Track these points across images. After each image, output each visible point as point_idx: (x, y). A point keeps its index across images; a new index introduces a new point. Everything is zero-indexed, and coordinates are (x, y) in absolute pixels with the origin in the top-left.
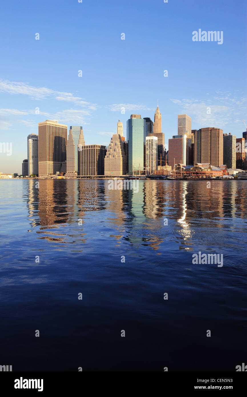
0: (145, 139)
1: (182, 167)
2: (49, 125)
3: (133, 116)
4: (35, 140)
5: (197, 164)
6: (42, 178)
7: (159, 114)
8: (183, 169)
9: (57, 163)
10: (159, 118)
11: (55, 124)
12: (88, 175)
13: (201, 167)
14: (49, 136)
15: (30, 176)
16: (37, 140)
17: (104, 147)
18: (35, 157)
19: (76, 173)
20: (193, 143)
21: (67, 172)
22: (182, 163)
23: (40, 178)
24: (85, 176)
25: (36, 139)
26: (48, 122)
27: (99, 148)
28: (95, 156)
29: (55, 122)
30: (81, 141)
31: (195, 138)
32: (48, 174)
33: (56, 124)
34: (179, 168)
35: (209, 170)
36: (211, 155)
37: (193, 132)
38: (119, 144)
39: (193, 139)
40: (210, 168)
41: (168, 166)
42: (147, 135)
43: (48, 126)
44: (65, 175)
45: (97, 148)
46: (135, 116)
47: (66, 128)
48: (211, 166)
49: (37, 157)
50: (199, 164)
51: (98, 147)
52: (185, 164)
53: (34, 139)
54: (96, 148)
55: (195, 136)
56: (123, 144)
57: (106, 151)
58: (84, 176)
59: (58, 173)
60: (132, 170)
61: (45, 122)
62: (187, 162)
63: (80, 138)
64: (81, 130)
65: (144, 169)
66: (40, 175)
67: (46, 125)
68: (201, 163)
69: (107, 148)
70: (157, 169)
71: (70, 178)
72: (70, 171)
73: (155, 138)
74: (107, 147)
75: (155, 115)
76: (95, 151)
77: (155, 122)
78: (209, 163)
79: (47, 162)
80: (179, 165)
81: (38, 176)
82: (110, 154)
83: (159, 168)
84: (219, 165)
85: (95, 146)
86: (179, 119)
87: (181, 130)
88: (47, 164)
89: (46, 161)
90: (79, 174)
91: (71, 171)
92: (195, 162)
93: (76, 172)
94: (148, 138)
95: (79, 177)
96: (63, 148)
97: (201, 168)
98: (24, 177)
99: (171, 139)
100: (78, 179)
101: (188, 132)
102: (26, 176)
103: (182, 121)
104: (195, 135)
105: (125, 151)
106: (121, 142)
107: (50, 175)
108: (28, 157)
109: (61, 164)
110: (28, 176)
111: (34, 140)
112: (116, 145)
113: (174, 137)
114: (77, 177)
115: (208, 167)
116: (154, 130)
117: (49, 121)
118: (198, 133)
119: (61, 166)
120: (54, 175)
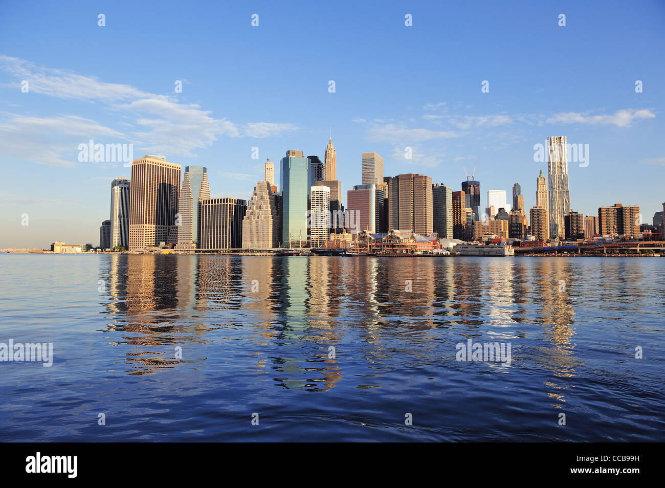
0: (309, 189)
1: (368, 236)
2: (149, 163)
3: (291, 153)
4: (125, 188)
5: (392, 232)
6: (134, 253)
7: (333, 151)
8: (370, 239)
9: (161, 228)
10: (333, 156)
11: (160, 162)
12: (214, 248)
13: (398, 236)
14: (150, 181)
15: (114, 249)
16: (128, 188)
17: (243, 202)
18: (124, 217)
19: (194, 245)
20: (387, 197)
21: (179, 242)
22: (370, 229)
23: (131, 252)
24: (210, 249)
25: (126, 186)
26: (147, 159)
27: (234, 204)
28: (226, 216)
29: (160, 159)
30: (203, 190)
31: (389, 189)
32: (144, 246)
33: (162, 162)
34: (363, 238)
35: (411, 241)
36: (414, 217)
37: (386, 180)
38: (267, 197)
39: (387, 192)
40: (413, 237)
41: (347, 234)
42: (314, 184)
43: (148, 165)
44: (175, 247)
45: (231, 204)
46: (294, 153)
47: (179, 169)
48: (415, 235)
49: (127, 217)
50: (396, 231)
51: (232, 202)
52: (373, 231)
53: (124, 186)
54: (228, 203)
55: (389, 187)
56: (273, 197)
57: (245, 208)
58: (207, 249)
59: (163, 244)
60: (288, 240)
61: (144, 159)
62: (376, 228)
63: (202, 186)
64: (205, 174)
65: (309, 238)
66: (131, 246)
67: (145, 164)
68: (399, 229)
69: (247, 204)
70: (329, 238)
71: (183, 252)
72: (184, 241)
73: (326, 189)
74: (247, 202)
75: (326, 152)
76: (227, 208)
77: (325, 163)
78: (412, 230)
79: (145, 225)
80: (365, 233)
81: (127, 249)
82: (251, 214)
83: (333, 237)
84: (427, 234)
85: (227, 199)
86: (364, 160)
87: (367, 176)
88: (145, 228)
89: (143, 223)
90: (198, 246)
91: (186, 241)
92: (390, 227)
93: (193, 243)
94: (314, 189)
95: (200, 251)
96: (172, 202)
97: (399, 238)
98: (102, 251)
99: (351, 191)
100: (197, 254)
101: (378, 180)
102: (107, 250)
103: (368, 164)
104: (389, 185)
105: (277, 209)
106: (270, 194)
107: (148, 248)
108: (112, 215)
109: (169, 230)
110: (109, 250)
111: (122, 188)
112: (262, 199)
113: (356, 187)
114: (196, 251)
115: (410, 235)
116: (324, 176)
117: (150, 157)
118: (393, 182)
119: (169, 232)
120: (156, 248)
